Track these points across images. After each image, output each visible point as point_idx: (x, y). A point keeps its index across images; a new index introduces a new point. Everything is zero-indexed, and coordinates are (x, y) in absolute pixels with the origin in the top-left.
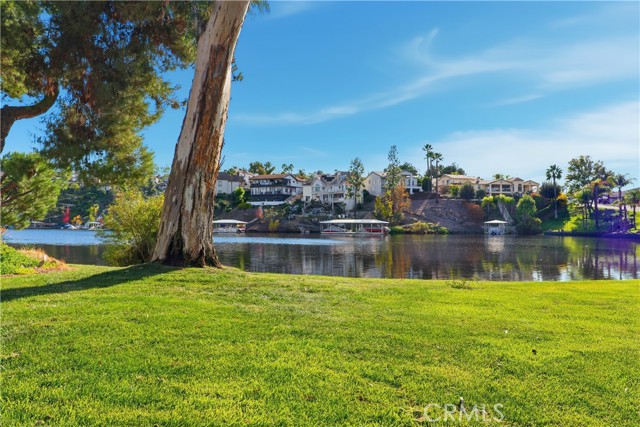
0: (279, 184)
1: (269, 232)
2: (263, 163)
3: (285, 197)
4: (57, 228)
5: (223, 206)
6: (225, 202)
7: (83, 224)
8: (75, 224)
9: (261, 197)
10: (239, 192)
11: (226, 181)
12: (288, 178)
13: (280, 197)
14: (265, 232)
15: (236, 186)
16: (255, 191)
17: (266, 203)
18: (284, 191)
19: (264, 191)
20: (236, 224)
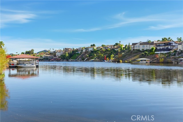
0: (167, 45)
1: (160, 63)
2: (167, 38)
3: (170, 50)
4: (102, 61)
5: (146, 54)
6: (147, 52)
7: (109, 60)
8: (107, 60)
9: (160, 50)
10: (153, 49)
11: (149, 45)
12: (171, 42)
13: (168, 49)
14: (158, 63)
15: (152, 47)
16: (158, 48)
17: (162, 52)
18: (169, 47)
19: (161, 48)
20: (146, 60)
